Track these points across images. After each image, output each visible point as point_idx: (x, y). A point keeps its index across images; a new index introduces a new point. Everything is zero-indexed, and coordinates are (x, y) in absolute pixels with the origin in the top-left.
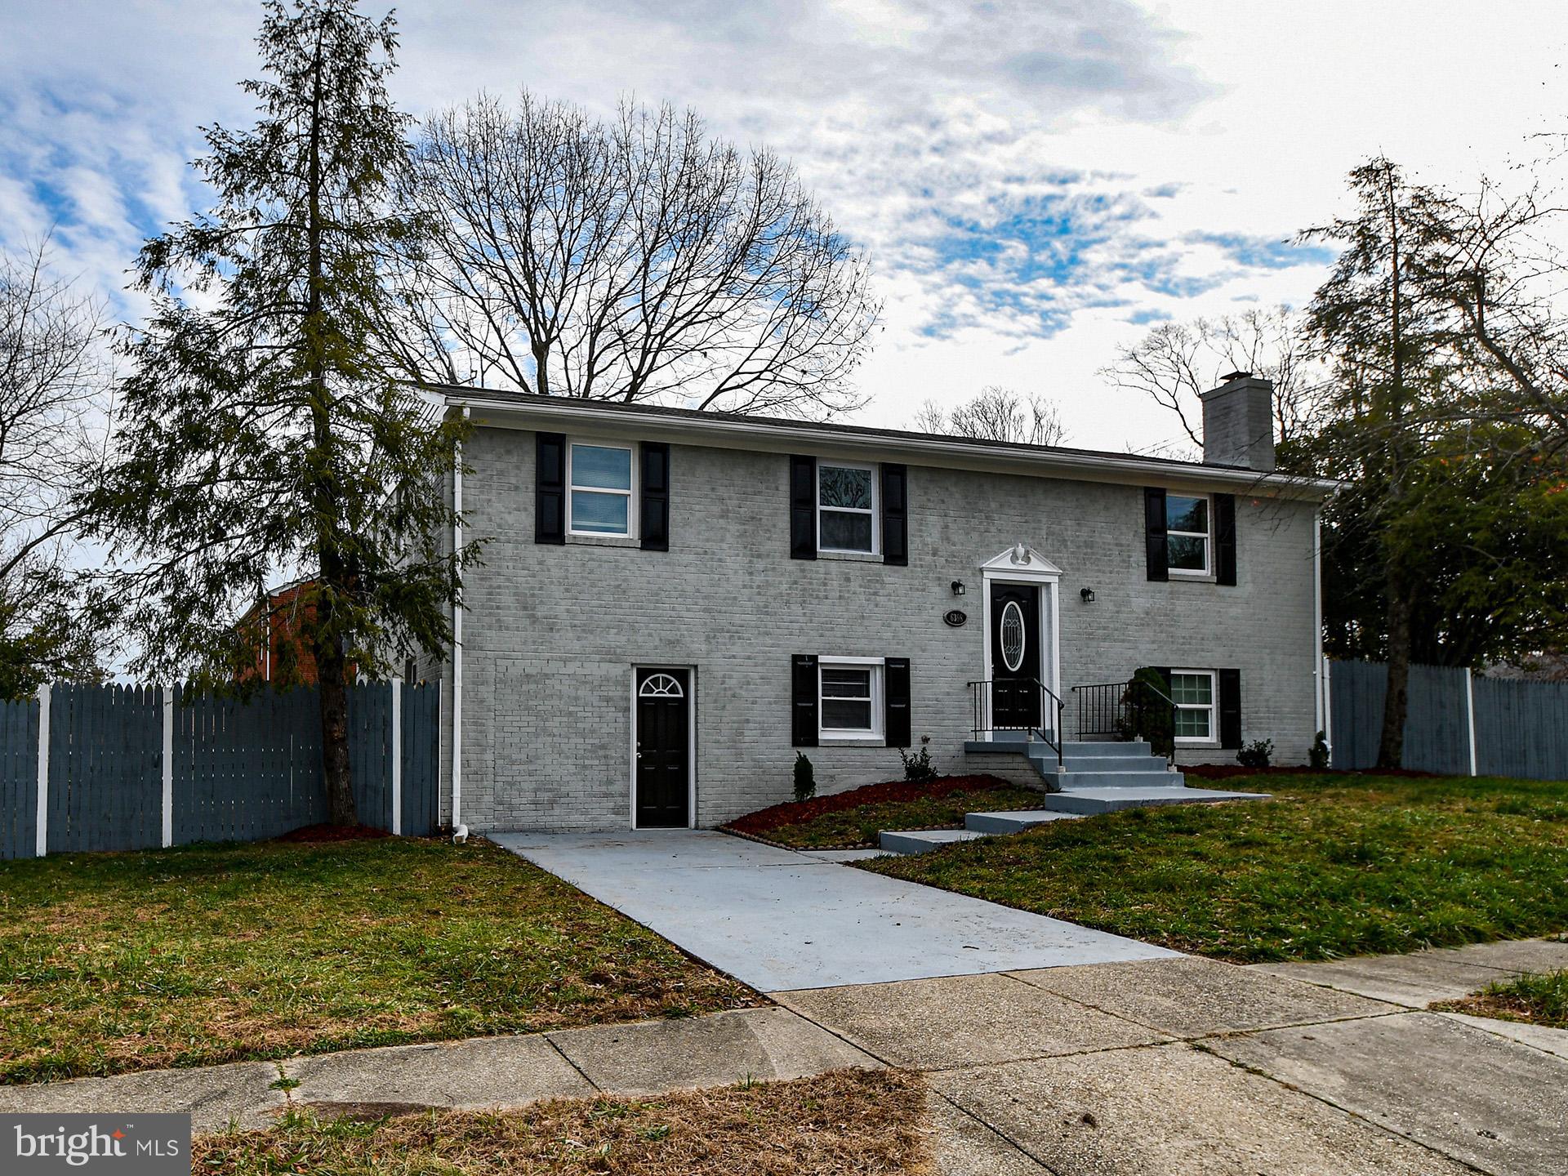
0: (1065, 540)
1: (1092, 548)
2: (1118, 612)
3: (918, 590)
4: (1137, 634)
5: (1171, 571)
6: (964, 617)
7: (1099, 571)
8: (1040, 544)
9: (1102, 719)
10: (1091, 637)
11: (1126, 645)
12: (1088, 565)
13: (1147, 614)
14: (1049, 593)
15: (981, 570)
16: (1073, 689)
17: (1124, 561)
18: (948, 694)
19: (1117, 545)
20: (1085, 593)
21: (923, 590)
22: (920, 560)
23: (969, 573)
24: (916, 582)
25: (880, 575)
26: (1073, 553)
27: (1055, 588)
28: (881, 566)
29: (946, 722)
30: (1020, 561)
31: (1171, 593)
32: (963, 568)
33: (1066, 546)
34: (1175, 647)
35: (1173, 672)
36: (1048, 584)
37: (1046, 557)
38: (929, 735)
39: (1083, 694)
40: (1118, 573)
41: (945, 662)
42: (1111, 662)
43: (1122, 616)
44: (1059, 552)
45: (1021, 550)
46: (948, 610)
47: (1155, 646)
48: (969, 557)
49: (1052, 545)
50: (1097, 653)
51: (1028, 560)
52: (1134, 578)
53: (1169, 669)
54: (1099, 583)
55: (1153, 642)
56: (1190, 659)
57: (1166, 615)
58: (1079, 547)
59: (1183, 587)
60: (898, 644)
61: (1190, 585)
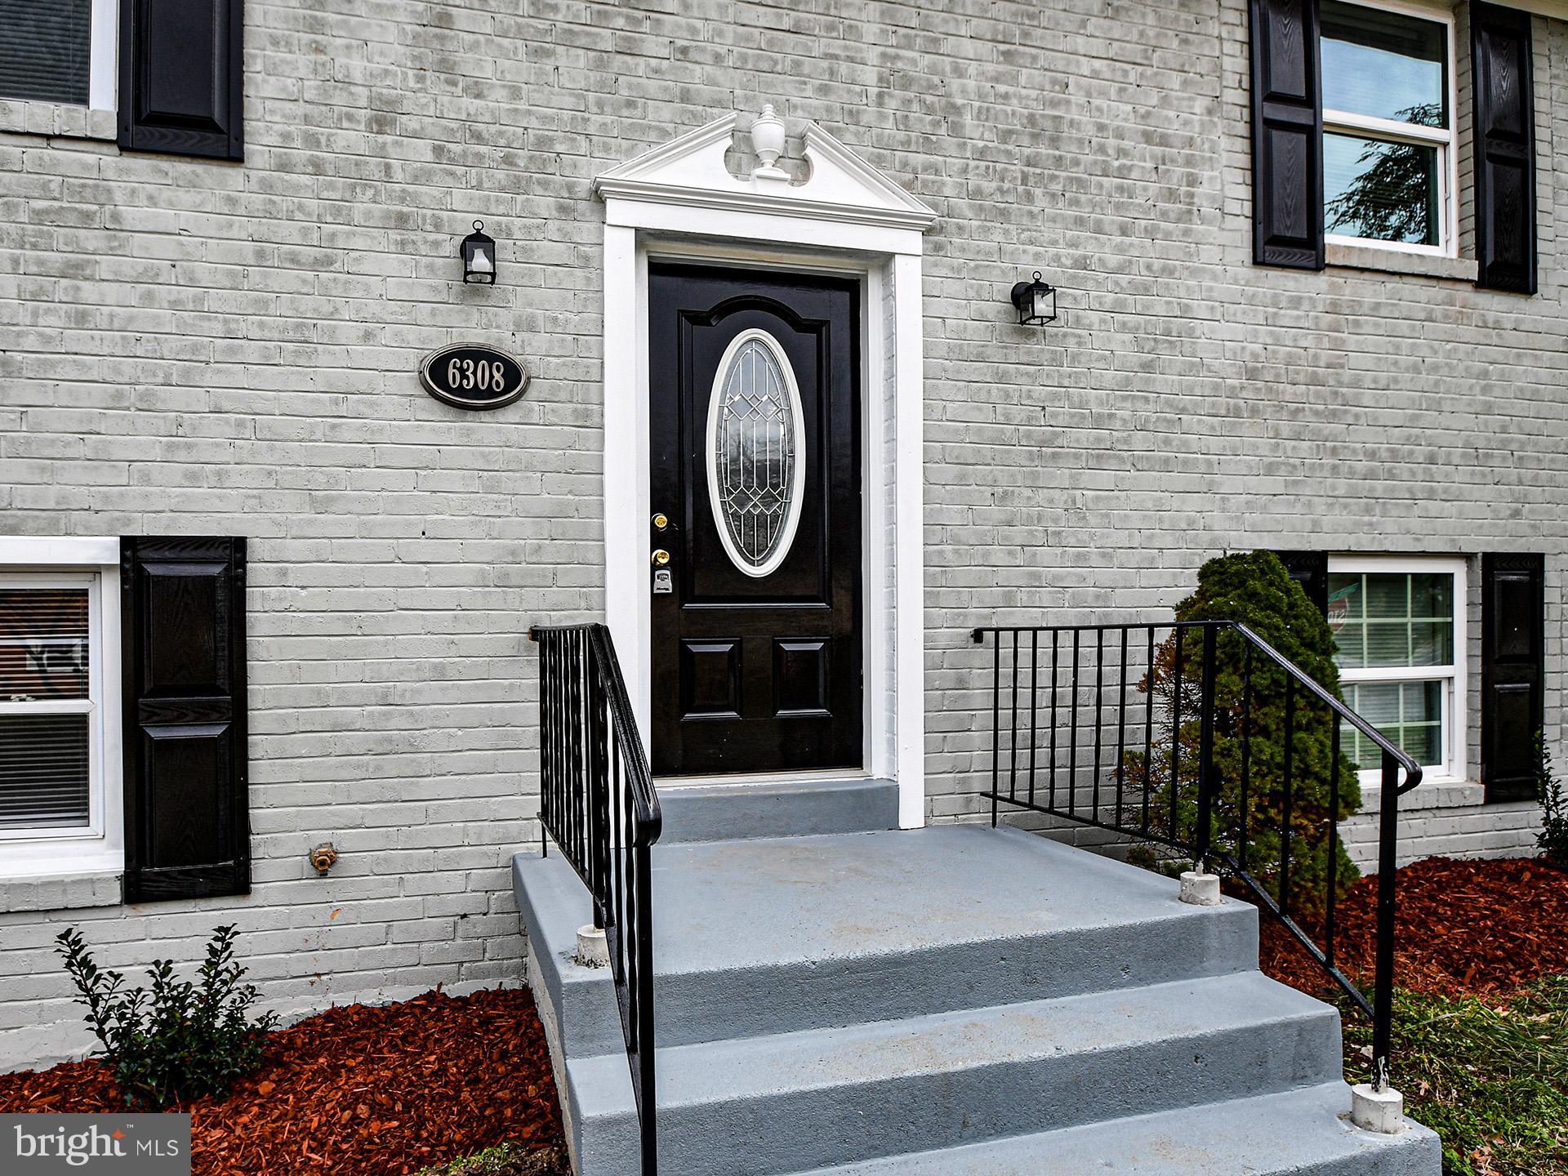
0: (957, 110)
1: (1054, 141)
2: (1147, 367)
3: (294, 260)
4: (1215, 443)
5: (1333, 237)
6: (513, 374)
7: (1080, 222)
8: (854, 115)
9: (1085, 734)
10: (1047, 450)
11: (1178, 480)
12: (1041, 201)
13: (1252, 374)
14: (889, 296)
15: (598, 198)
16: (978, 636)
17: (1171, 195)
18: (440, 674)
19: (1148, 138)
20: (1023, 297)
21: (328, 262)
22: (312, 141)
23: (544, 204)
24: (287, 230)
25: (103, 194)
26: (982, 154)
27: (908, 275)
28: (110, 160)
29: (427, 787)
30: (767, 170)
31: (1334, 309)
32: (517, 186)
33: (956, 130)
34: (1342, 486)
35: (1335, 566)
36: (884, 260)
37: (878, 161)
38: (344, 840)
40: (1151, 233)
41: (425, 549)
42: (1121, 538)
43: (1165, 382)
44: (928, 144)
45: (770, 132)
46: (442, 343)
47: (1275, 483)
48: (543, 143)
49: (904, 122)
50: (1072, 507)
51: (804, 168)
52: (1209, 253)
53: (1322, 557)
54: (1082, 264)
55: (1270, 470)
56: (1390, 525)
57: (1314, 381)
58: (1006, 135)
59: (1369, 291)
60: (193, 479)
61: (1393, 284)
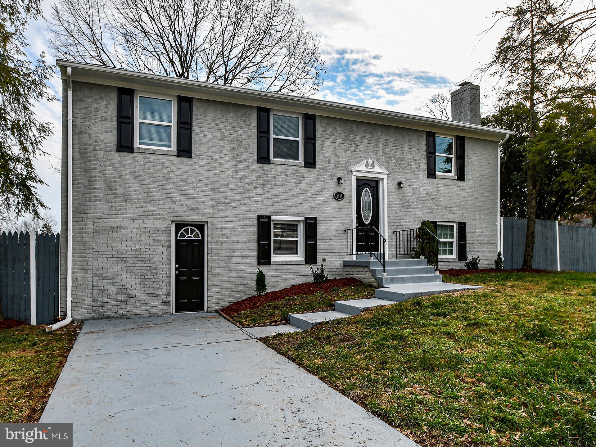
0: (391, 157)
1: (402, 161)
2: (414, 193)
3: (321, 181)
4: (422, 205)
5: (437, 173)
6: (343, 195)
7: (406, 172)
8: (379, 158)
9: (406, 247)
10: (402, 206)
11: (418, 210)
12: (401, 170)
13: (427, 194)
14: (383, 184)
15: (352, 171)
16: (394, 232)
17: (417, 168)
18: (335, 236)
19: (414, 160)
20: (399, 184)
21: (324, 181)
22: (322, 165)
23: (346, 172)
24: (320, 177)
25: (302, 173)
26: (394, 163)
27: (386, 181)
28: (303, 168)
29: (334, 251)
30: (370, 167)
31: (438, 184)
32: (343, 170)
33: (391, 160)
34: (439, 211)
35: (438, 223)
36: (383, 179)
37: (382, 165)
38: (326, 257)
39: (398, 235)
40: (414, 174)
41: (334, 219)
42: (411, 219)
43: (416, 195)
44: (388, 162)
45: (370, 161)
46: (336, 192)
47: (430, 211)
48: (346, 164)
49: (385, 159)
50: (405, 214)
51: (373, 166)
52: (421, 176)
53: (436, 222)
54: (406, 179)
55: (429, 209)
56: (445, 217)
57: (435, 195)
58: (397, 160)
59: (442, 181)
60: (311, 209)
61: (445, 180)
